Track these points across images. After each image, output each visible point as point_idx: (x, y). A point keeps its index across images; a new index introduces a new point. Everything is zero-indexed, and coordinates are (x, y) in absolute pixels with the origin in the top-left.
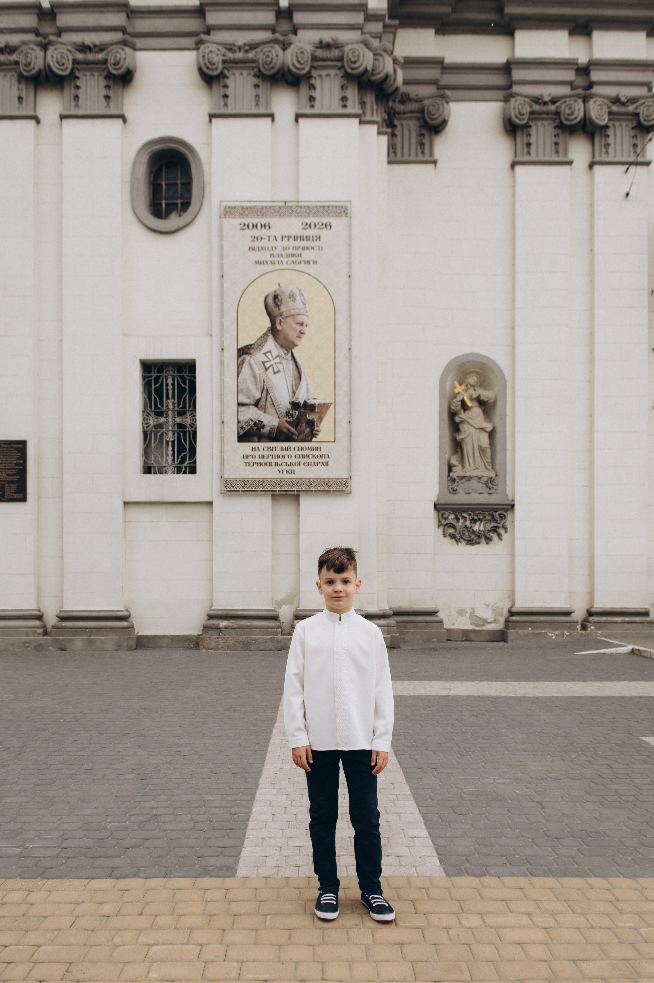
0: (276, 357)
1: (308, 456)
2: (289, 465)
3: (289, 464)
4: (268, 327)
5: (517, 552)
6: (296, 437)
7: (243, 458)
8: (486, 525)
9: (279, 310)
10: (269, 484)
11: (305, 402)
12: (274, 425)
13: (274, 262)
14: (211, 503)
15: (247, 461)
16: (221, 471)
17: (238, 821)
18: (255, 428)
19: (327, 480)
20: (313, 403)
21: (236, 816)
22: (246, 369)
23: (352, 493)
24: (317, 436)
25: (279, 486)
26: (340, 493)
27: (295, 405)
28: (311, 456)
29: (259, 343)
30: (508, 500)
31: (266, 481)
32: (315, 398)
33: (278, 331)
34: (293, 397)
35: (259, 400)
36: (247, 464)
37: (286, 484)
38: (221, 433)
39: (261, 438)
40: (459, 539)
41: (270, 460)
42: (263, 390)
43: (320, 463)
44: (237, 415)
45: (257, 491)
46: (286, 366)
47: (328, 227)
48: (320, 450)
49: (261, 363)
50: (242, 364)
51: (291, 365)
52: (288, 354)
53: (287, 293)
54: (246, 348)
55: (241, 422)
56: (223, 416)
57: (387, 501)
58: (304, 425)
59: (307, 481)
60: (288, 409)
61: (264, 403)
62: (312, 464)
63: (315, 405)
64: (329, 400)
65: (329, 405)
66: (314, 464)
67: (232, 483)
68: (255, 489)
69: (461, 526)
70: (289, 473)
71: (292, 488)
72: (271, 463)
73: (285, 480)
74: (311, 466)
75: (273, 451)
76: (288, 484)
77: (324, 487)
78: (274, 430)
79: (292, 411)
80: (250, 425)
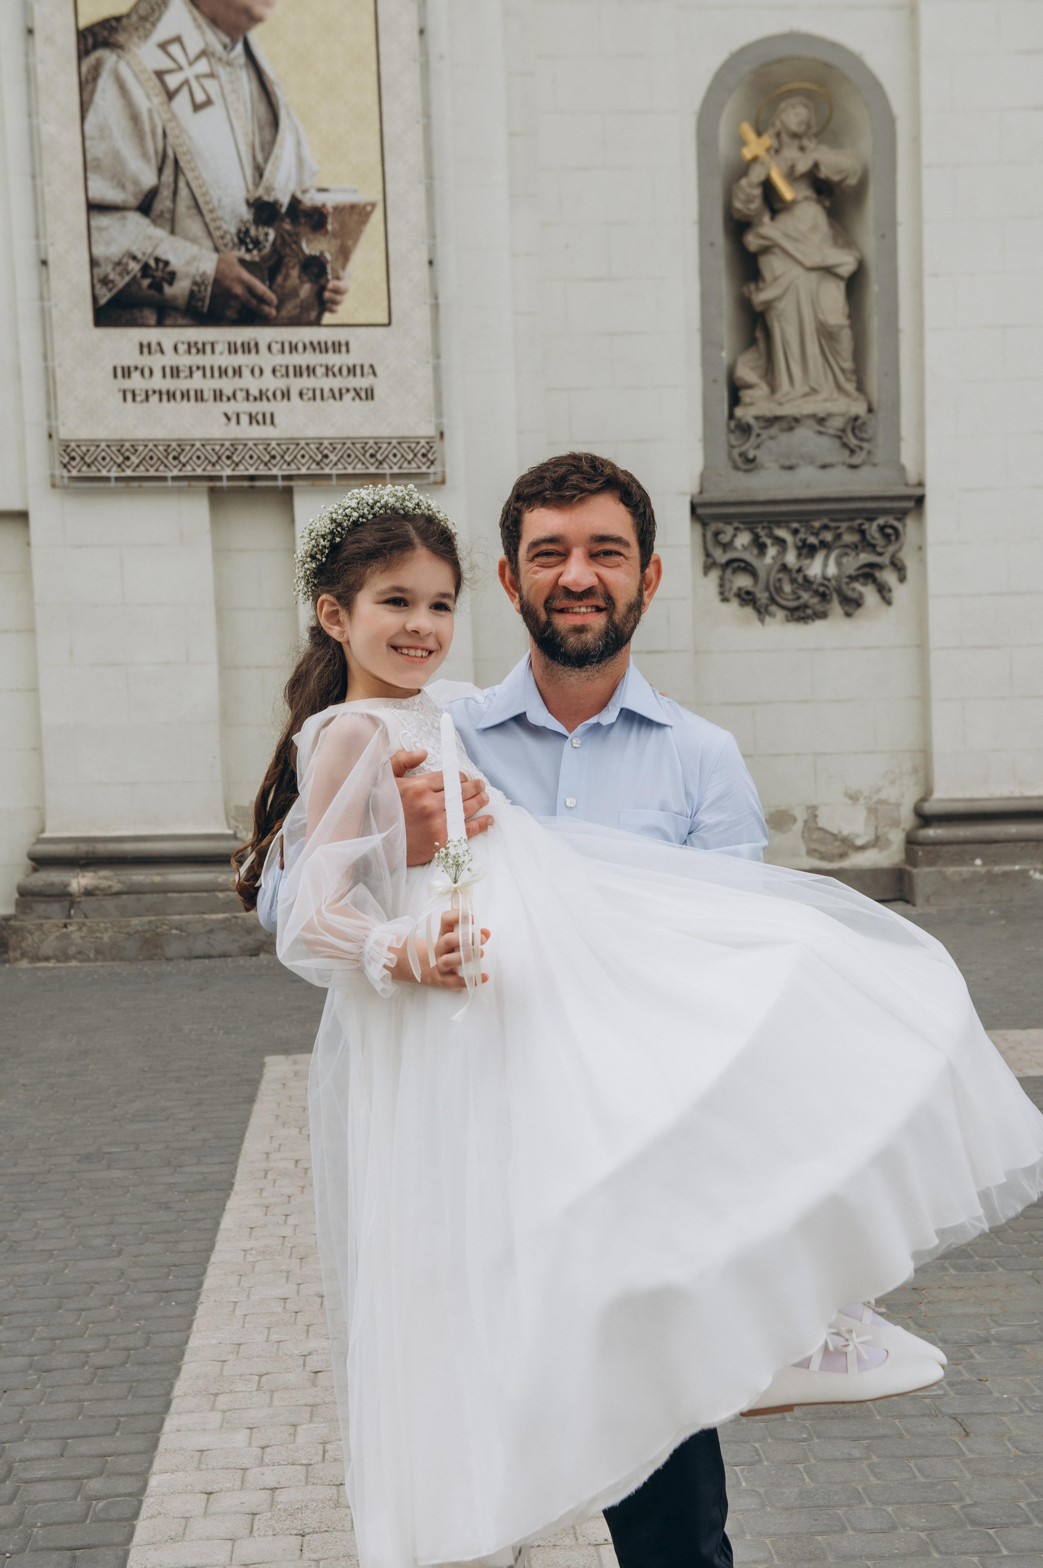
0: (197, 58)
1: (311, 371)
2: (255, 399)
3: (257, 394)
5: (935, 639)
6: (273, 312)
7: (115, 376)
8: (844, 560)
10: (198, 458)
11: (295, 201)
12: (204, 274)
14: (22, 516)
15: (128, 384)
16: (49, 415)
17: (105, 1520)
18: (146, 282)
19: (371, 442)
20: (320, 204)
21: (101, 1504)
22: (106, 92)
23: (446, 480)
24: (335, 307)
25: (228, 462)
27: (264, 211)
28: (320, 371)
29: (142, 13)
30: (906, 484)
31: (188, 448)
32: (324, 185)
34: (257, 185)
35: (153, 194)
36: (129, 396)
37: (251, 457)
38: (41, 298)
39: (165, 313)
40: (768, 606)
41: (198, 382)
42: (164, 162)
43: (348, 390)
44: (86, 241)
45: (164, 479)
46: (230, 86)
48: (348, 351)
49: (153, 76)
50: (96, 79)
51: (247, 78)
52: (232, 49)
54: (105, 28)
55: (103, 264)
56: (42, 242)
58: (295, 273)
59: (311, 446)
60: (244, 223)
61: (168, 203)
62: (327, 393)
63: (325, 211)
64: (368, 194)
65: (369, 208)
66: (331, 395)
67: (85, 454)
68: (157, 470)
69: (771, 567)
70: (258, 423)
71: (270, 469)
72: (202, 391)
73: (246, 445)
74: (322, 398)
75: (204, 352)
76: (255, 457)
77: (363, 464)
78: (206, 290)
79: (257, 229)
80: (128, 273)
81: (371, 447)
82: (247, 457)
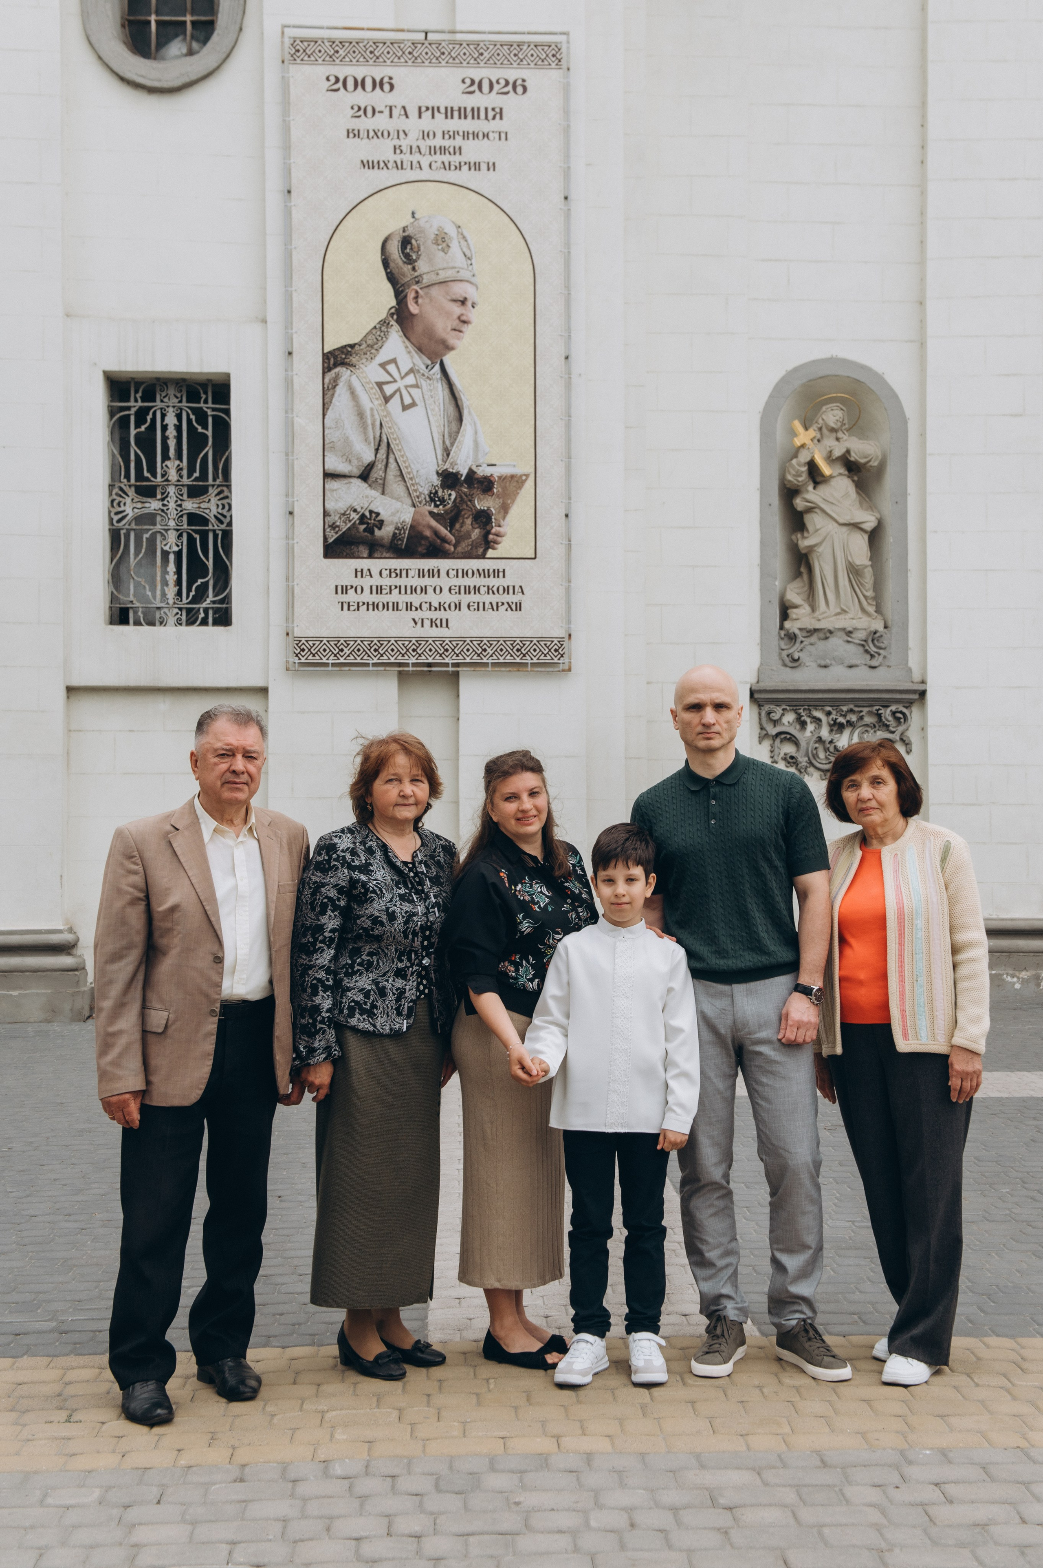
0: (407, 374)
1: (477, 590)
2: (436, 609)
3: (438, 607)
4: (390, 306)
6: (452, 549)
7: (337, 593)
9: (414, 269)
10: (392, 650)
11: (471, 473)
12: (403, 522)
13: (402, 162)
14: (264, 690)
15: (345, 598)
16: (287, 619)
18: (362, 527)
19: (518, 641)
20: (489, 475)
22: (341, 396)
23: (572, 670)
24: (496, 546)
25: (414, 654)
26: (548, 669)
27: (449, 479)
28: (483, 590)
29: (369, 342)
30: (912, 682)
31: (385, 643)
33: (413, 315)
34: (444, 462)
35: (370, 467)
36: (345, 606)
37: (430, 650)
38: (288, 537)
39: (374, 549)
40: (806, 768)
41: (395, 597)
42: (379, 445)
44: (322, 498)
45: (367, 665)
46: (429, 393)
47: (520, 90)
48: (504, 576)
49: (375, 385)
50: (335, 387)
51: (440, 391)
52: (432, 368)
53: (431, 233)
54: (343, 353)
55: (333, 515)
56: (290, 499)
57: (648, 683)
58: (469, 521)
59: (474, 642)
60: (434, 486)
61: (381, 473)
62: (487, 606)
63: (492, 479)
64: (524, 467)
65: (524, 478)
66: (490, 607)
67: (312, 647)
68: (362, 659)
69: (810, 740)
70: (437, 626)
71: (444, 659)
72: (397, 603)
73: (427, 641)
74: (484, 610)
75: (401, 577)
76: (434, 650)
77: (511, 656)
78: (404, 533)
79: (443, 492)
80: (350, 521)
81: (518, 644)
82: (427, 650)
